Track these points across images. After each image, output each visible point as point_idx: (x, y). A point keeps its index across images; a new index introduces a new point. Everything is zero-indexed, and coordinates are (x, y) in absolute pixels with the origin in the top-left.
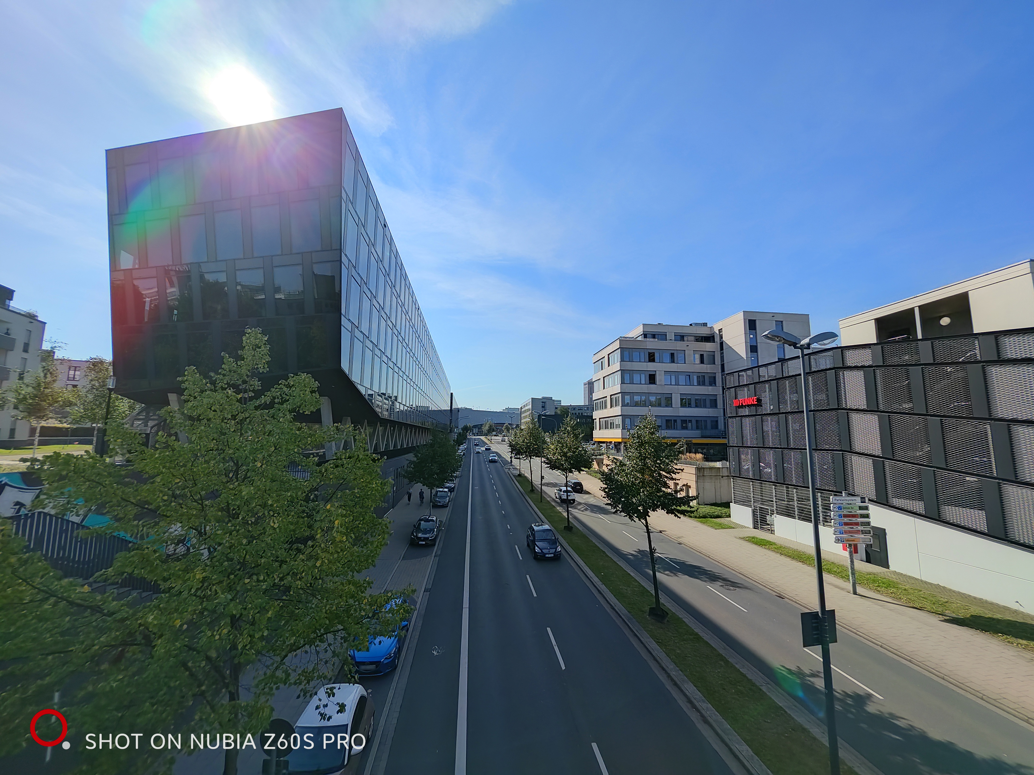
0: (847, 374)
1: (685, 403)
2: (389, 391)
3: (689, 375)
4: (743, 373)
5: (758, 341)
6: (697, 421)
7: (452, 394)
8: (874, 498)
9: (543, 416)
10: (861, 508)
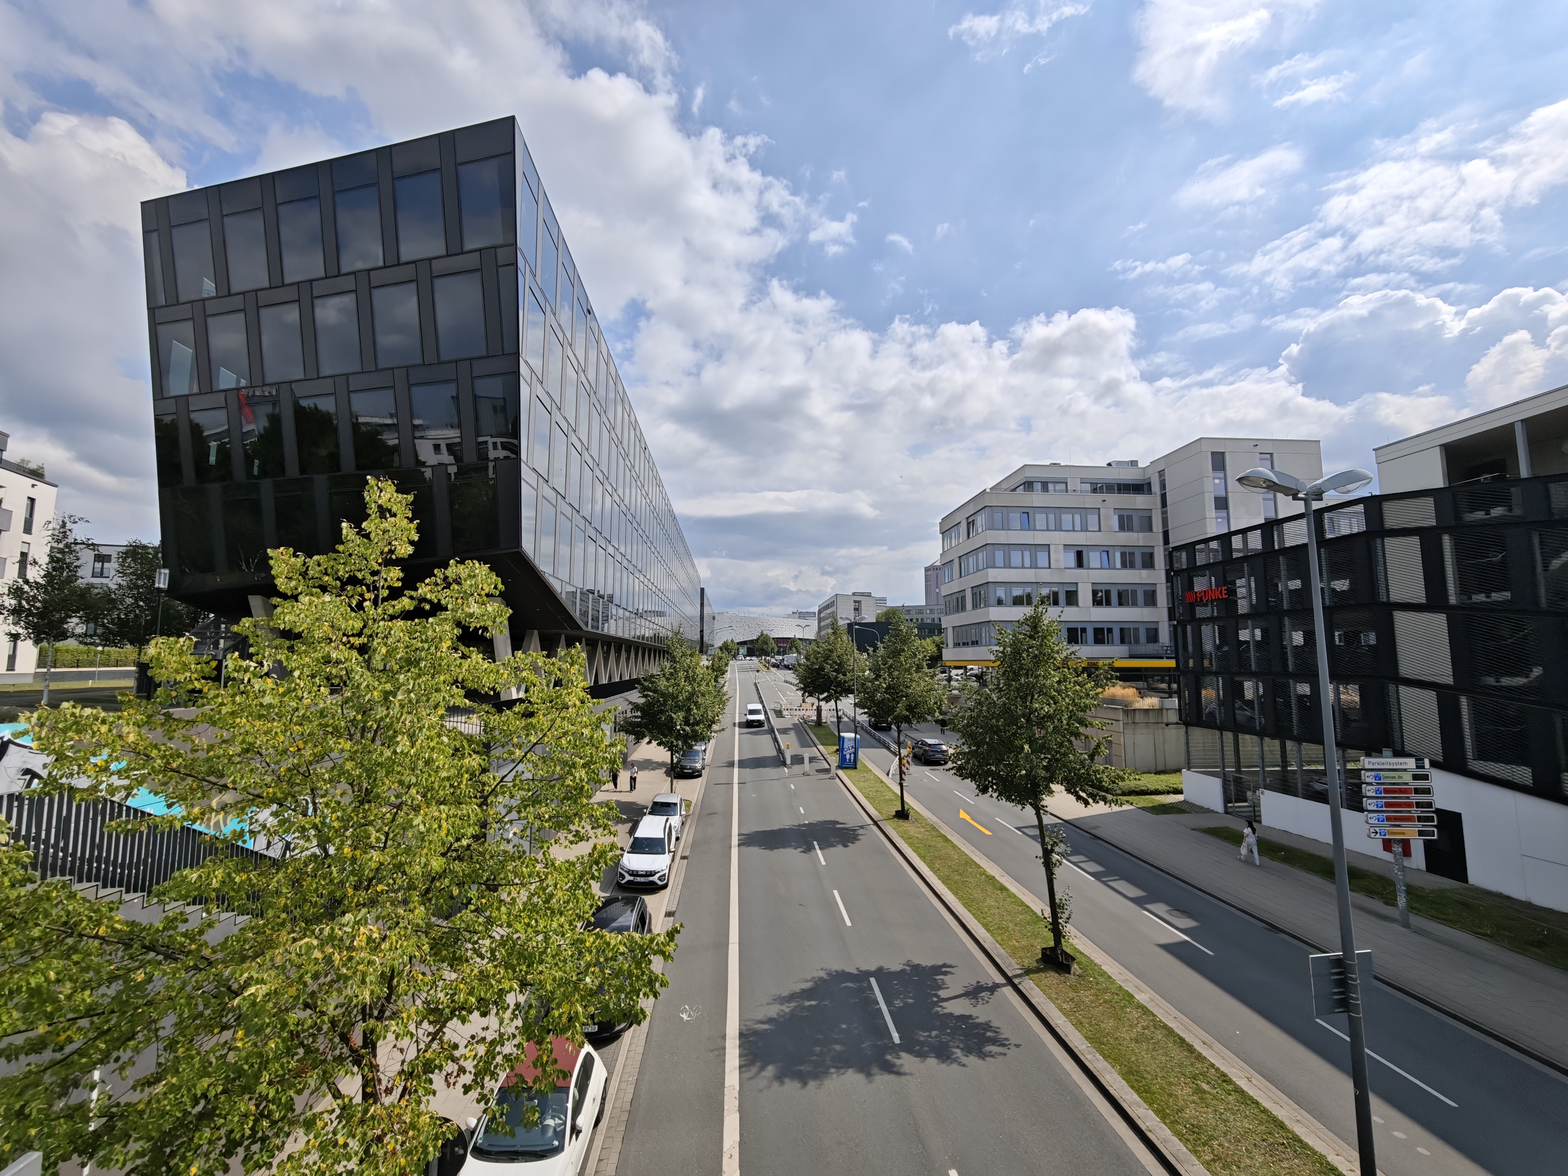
0: (1389, 542)
1: (1101, 598)
2: (600, 587)
3: (1107, 551)
4: (1202, 546)
5: (1230, 489)
6: (1122, 630)
7: (702, 590)
8: (1440, 759)
9: (856, 624)
10: (1416, 777)
